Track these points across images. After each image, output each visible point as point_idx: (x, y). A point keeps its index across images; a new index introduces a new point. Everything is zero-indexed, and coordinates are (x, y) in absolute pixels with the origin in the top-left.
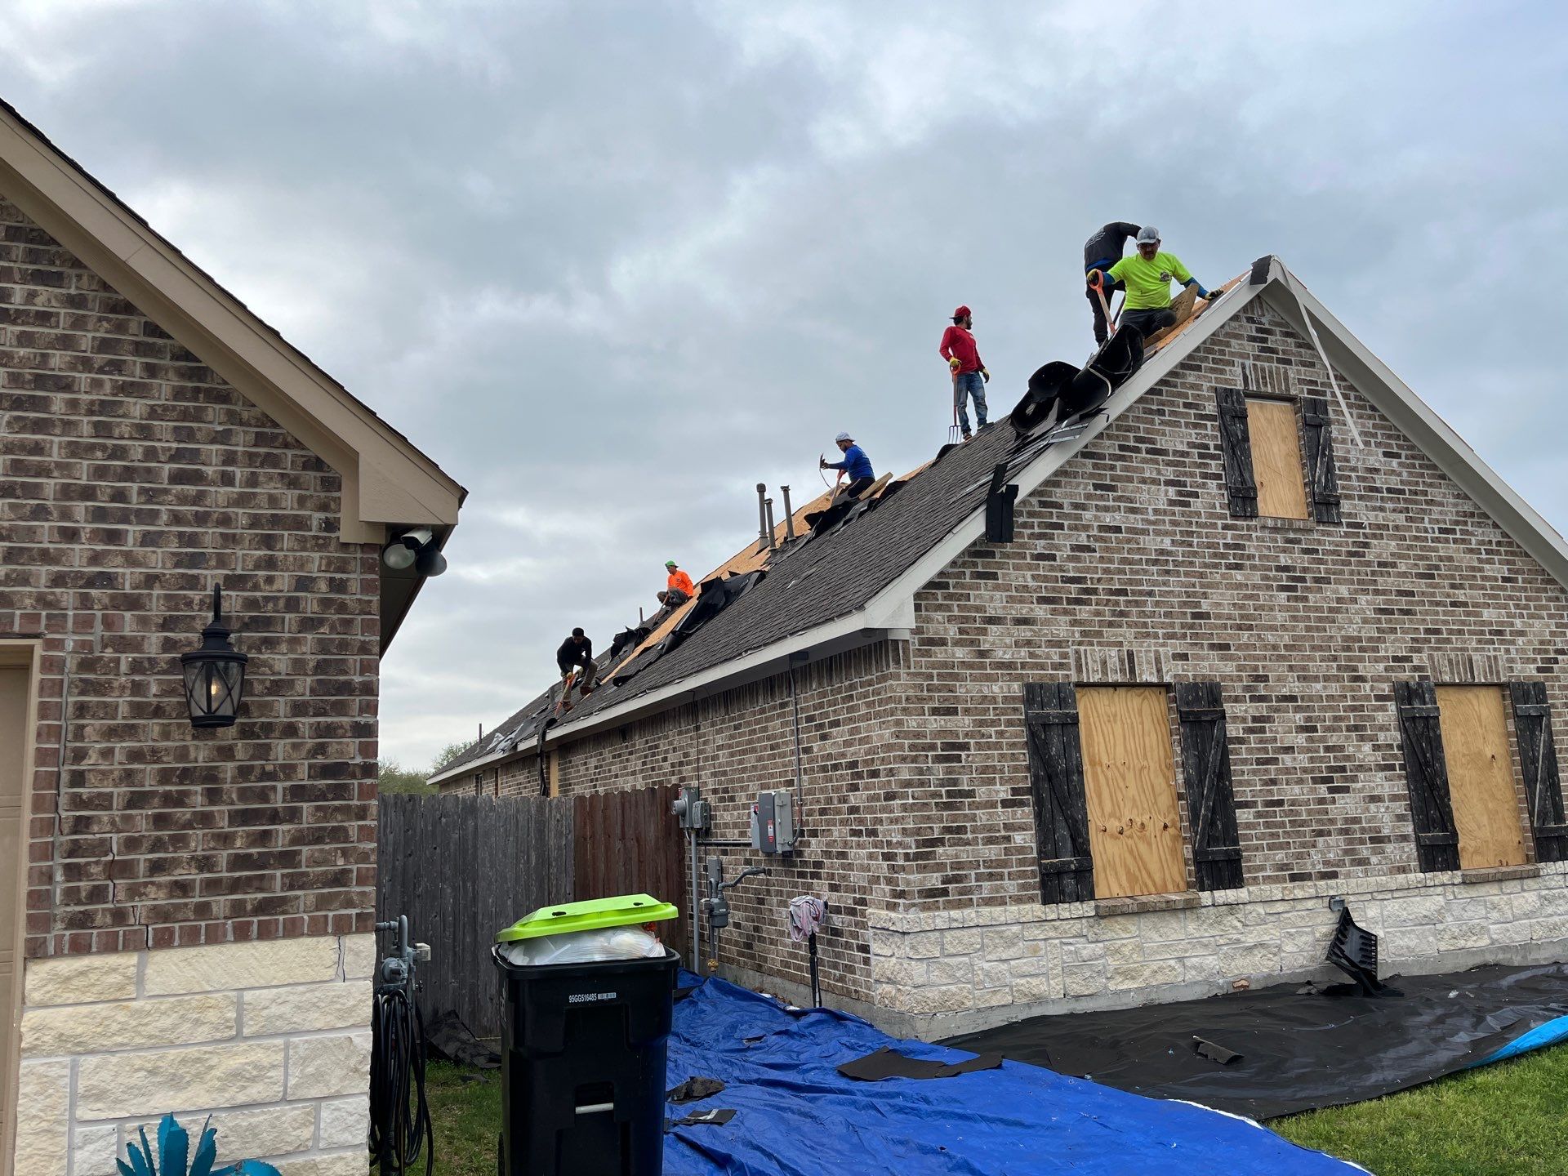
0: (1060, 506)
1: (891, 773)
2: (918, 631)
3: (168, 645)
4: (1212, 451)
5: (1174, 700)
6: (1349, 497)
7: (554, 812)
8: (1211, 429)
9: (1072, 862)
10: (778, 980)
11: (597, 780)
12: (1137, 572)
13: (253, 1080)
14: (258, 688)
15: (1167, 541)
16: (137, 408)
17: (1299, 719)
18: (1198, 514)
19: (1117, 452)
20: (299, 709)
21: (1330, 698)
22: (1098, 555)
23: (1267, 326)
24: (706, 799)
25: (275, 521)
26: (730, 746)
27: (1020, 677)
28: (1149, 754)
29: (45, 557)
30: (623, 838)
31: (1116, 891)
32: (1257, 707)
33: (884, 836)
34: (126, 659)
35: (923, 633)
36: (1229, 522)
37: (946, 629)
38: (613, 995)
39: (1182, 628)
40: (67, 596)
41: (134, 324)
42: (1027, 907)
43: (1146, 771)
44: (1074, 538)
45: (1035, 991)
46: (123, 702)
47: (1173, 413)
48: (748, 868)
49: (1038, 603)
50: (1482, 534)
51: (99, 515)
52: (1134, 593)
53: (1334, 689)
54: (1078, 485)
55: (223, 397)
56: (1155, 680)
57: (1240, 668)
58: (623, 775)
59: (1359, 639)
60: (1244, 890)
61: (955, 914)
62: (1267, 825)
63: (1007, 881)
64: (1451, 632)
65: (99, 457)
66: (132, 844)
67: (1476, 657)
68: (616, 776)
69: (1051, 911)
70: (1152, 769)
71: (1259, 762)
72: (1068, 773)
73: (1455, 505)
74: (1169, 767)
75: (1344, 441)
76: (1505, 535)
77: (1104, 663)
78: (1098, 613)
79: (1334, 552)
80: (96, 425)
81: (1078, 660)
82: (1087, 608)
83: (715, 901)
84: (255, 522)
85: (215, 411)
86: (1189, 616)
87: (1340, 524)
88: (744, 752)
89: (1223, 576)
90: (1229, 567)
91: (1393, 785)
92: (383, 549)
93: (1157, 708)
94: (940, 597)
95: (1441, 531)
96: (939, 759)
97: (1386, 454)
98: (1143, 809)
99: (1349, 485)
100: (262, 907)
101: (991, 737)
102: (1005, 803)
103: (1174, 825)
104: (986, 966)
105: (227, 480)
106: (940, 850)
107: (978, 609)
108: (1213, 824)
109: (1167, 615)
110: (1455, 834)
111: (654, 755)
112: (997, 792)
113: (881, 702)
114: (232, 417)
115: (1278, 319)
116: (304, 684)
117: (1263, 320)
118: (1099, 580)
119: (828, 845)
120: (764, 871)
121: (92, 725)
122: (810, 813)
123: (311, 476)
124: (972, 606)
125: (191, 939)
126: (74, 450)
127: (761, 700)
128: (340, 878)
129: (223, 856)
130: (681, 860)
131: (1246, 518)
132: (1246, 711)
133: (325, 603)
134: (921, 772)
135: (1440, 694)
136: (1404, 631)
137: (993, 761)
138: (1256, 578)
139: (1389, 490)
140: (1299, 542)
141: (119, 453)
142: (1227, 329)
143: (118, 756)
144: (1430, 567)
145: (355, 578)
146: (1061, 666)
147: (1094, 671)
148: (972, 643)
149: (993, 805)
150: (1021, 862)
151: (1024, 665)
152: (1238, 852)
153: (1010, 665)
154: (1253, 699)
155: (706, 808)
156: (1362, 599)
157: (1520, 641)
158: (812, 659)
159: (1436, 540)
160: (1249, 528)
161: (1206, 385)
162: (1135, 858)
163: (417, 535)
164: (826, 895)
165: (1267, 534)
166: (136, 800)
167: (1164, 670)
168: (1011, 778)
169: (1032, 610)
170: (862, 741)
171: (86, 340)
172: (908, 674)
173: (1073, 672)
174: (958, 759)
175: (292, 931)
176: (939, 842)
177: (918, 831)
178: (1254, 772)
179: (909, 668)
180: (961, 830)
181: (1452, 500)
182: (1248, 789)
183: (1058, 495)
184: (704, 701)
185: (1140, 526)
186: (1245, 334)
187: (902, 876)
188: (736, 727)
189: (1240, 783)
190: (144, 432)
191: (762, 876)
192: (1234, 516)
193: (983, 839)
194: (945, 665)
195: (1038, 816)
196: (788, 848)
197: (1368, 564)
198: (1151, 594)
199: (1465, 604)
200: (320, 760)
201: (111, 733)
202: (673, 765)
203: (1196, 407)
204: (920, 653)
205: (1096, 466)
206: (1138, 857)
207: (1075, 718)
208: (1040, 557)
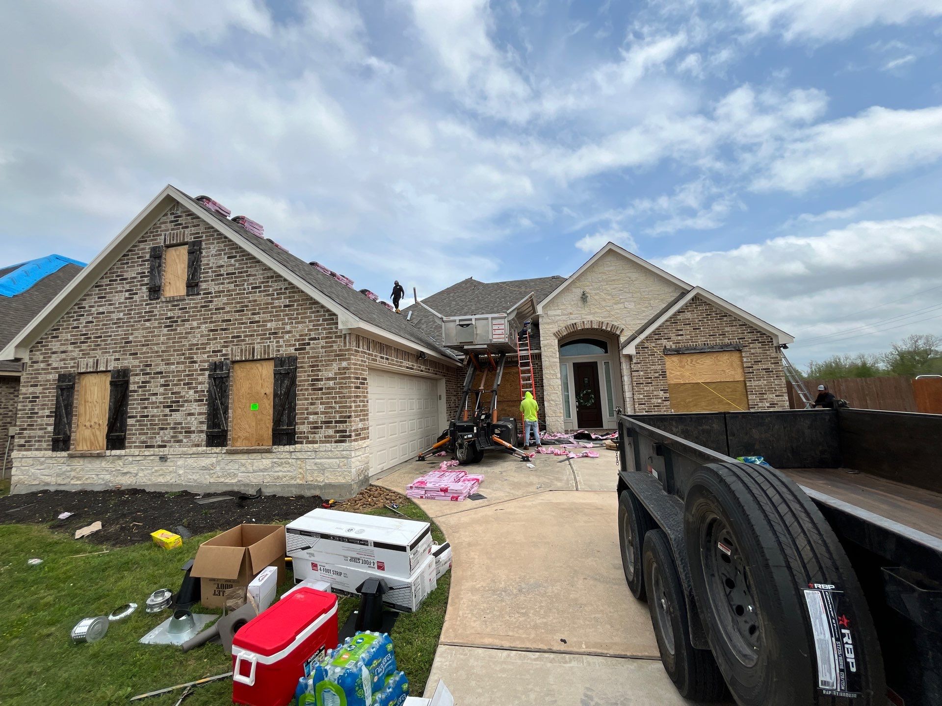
6: (205, 281)
8: (147, 265)
9: (61, 437)
12: (107, 328)
15: (122, 314)
17: (162, 381)
18: (136, 301)
21: (178, 371)
22: (94, 324)
32: (145, 377)
36: (148, 302)
39: (120, 348)
42: (48, 452)
45: (46, 481)
56: (105, 369)
57: (140, 362)
59: (197, 345)
60: (124, 451)
62: (140, 425)
63: (43, 443)
67: (257, 346)
69: (55, 454)
71: (141, 400)
72: (67, 406)
73: (262, 274)
75: (208, 256)
77: (87, 365)
78: (90, 346)
79: (196, 307)
81: (78, 365)
87: (198, 294)
91: (200, 408)
95: (253, 288)
97: (228, 258)
99: (207, 276)
102: (47, 416)
110: (226, 430)
117: (178, 212)
131: (155, 299)
136: (221, 338)
139: (227, 274)
140: (179, 305)
144: (243, 307)
146: (73, 367)
152: (125, 436)
154: (144, 374)
159: (249, 293)
160: (157, 303)
161: (148, 247)
167: (109, 365)
173: (76, 369)
181: (261, 272)
185: (112, 310)
192: (151, 300)
195: (56, 421)
199: (258, 322)
203: (142, 257)
204: (31, 366)
205: (99, 290)
206: (95, 436)
207: (72, 386)
208: (74, 328)
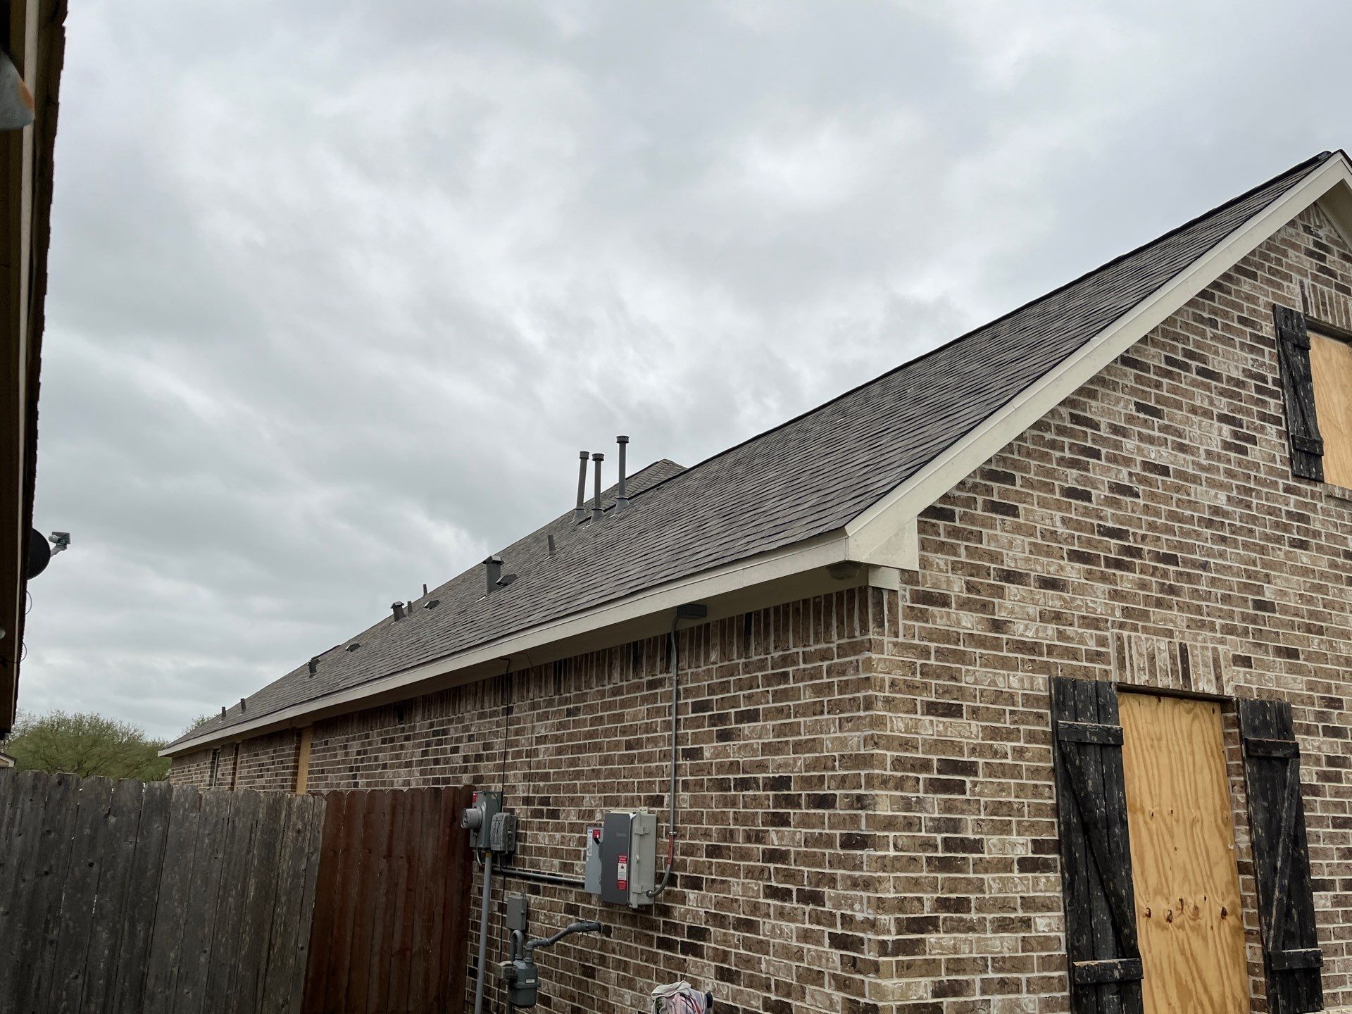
0: (1096, 426)
1: (860, 802)
2: (908, 576)
4: (1270, 386)
5: (1236, 723)
7: (294, 818)
9: (1115, 966)
11: (358, 769)
12: (1187, 534)
15: (1222, 496)
18: (1257, 466)
19: (1163, 365)
22: (1141, 502)
23: (1324, 242)
24: (512, 811)
26: (557, 739)
27: (1045, 667)
28: (1201, 801)
30: (389, 855)
32: (1331, 744)
33: (838, 906)
35: (917, 583)
36: (1291, 483)
37: (948, 582)
39: (1244, 620)
43: (1198, 825)
44: (1113, 474)
47: (1227, 327)
48: (574, 921)
49: (1070, 560)
52: (1186, 562)
54: (1118, 401)
56: (1213, 690)
57: (1312, 686)
58: (393, 766)
62: (1347, 916)
63: (1024, 995)
68: (385, 766)
70: (1205, 823)
71: (1336, 823)
72: (1109, 823)
74: (1226, 822)
77: (1152, 658)
78: (1143, 585)
81: (1120, 650)
82: (1131, 575)
83: (521, 965)
86: (1250, 604)
88: (580, 749)
89: (1287, 555)
90: (1293, 543)
93: (1211, 733)
94: (942, 531)
96: (935, 786)
98: (1197, 884)
101: (1005, 756)
102: (1026, 865)
103: (1234, 912)
106: (931, 938)
107: (995, 557)
108: (1288, 914)
109: (1226, 599)
111: (439, 743)
112: (1014, 845)
113: (843, 687)
115: (1334, 236)
117: (1321, 233)
118: (1144, 537)
119: (719, 904)
120: (598, 928)
122: (689, 851)
124: (986, 552)
127: (616, 675)
130: (467, 891)
132: (1319, 748)
134: (907, 805)
137: (1009, 795)
138: (1323, 565)
142: (1283, 235)
146: (1096, 657)
147: (1140, 669)
148: (985, 607)
149: (1005, 866)
150: (1046, 963)
151: (1051, 650)
153: (1033, 648)
154: (1326, 731)
155: (513, 823)
158: (711, 618)
160: (1313, 495)
161: (1262, 299)
162: (1187, 961)
164: (710, 983)
165: (1332, 506)
167: (1225, 678)
168: (1032, 825)
169: (1062, 568)
170: (798, 747)
172: (895, 644)
173: (1113, 667)
174: (960, 788)
176: (931, 924)
177: (901, 904)
178: (1331, 838)
179: (897, 635)
180: (962, 905)
182: (1324, 862)
183: (1094, 410)
184: (524, 674)
185: (1190, 471)
186: (1303, 245)
187: (869, 979)
188: (570, 713)
189: (1318, 854)
191: (594, 935)
192: (1297, 476)
193: (992, 922)
194: (946, 636)
196: (646, 901)
198: (1205, 566)
202: (466, 759)
203: (1252, 324)
204: (913, 614)
205: (1138, 379)
206: (1191, 959)
207: (1118, 737)
208: (1071, 493)
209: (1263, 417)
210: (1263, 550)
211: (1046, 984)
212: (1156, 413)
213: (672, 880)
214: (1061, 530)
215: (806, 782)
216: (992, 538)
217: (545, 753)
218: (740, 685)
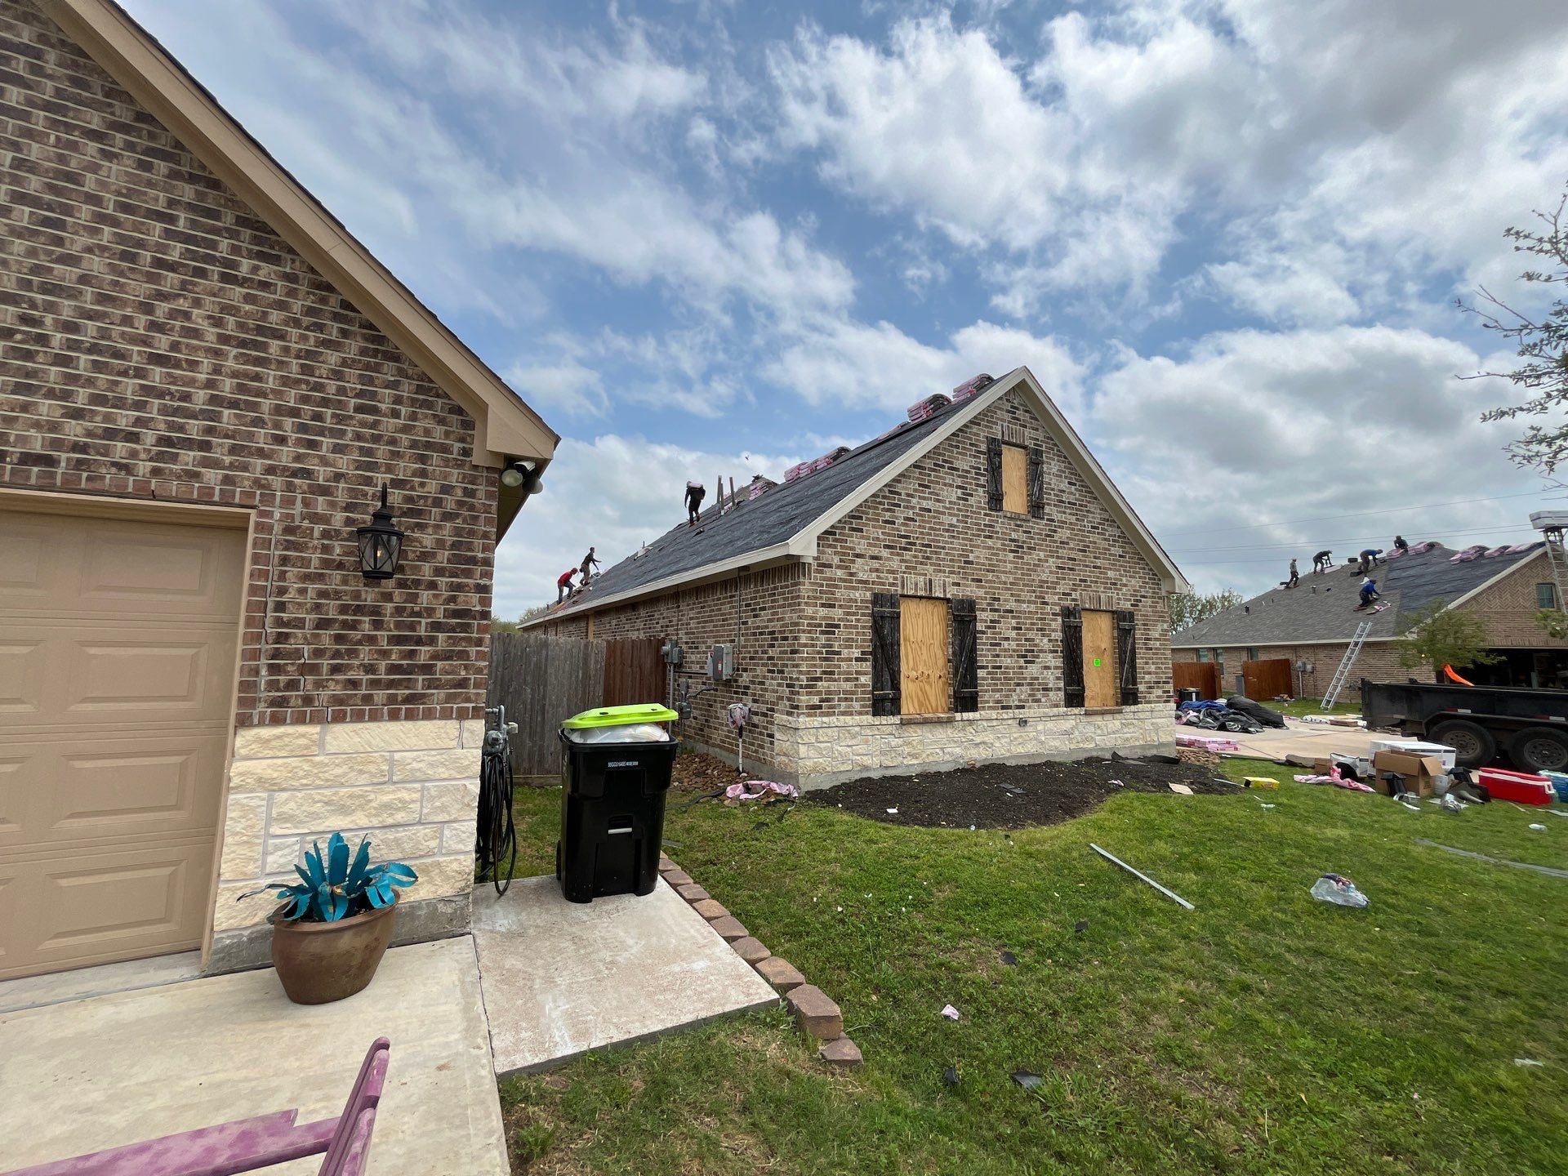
0: (899, 494)
1: (796, 638)
2: (816, 559)
3: (349, 522)
4: (982, 472)
5: (951, 608)
6: (1048, 504)
7: (594, 649)
8: (983, 459)
9: (890, 694)
10: (717, 750)
11: (616, 632)
13: (399, 809)
14: (411, 556)
15: (955, 519)
16: (333, 358)
17: (1014, 623)
18: (972, 506)
19: (932, 467)
20: (439, 572)
21: (1030, 612)
22: (917, 524)
23: (1016, 405)
24: (681, 647)
25: (428, 446)
26: (697, 618)
27: (871, 589)
28: (935, 637)
29: (261, 453)
30: (632, 666)
31: (912, 710)
33: (788, 674)
34: (318, 529)
35: (820, 560)
37: (833, 559)
38: (636, 763)
40: (277, 482)
41: (334, 300)
42: (864, 717)
43: (933, 646)
44: (906, 513)
45: (865, 764)
46: (315, 557)
47: (964, 448)
48: (704, 687)
49: (884, 548)
50: (1111, 531)
51: (303, 428)
52: (935, 547)
53: (1032, 608)
54: (910, 483)
55: (396, 358)
57: (986, 593)
58: (632, 631)
59: (1047, 582)
60: (978, 713)
61: (825, 719)
62: (992, 679)
64: (1091, 582)
65: (303, 390)
66: (318, 653)
67: (1102, 596)
68: (628, 631)
69: (877, 720)
70: (936, 645)
71: (991, 645)
72: (892, 645)
73: (1100, 514)
74: (945, 644)
75: (1049, 474)
76: (1122, 532)
77: (916, 584)
78: (915, 557)
79: (1040, 534)
80: (302, 366)
81: (903, 582)
82: (910, 553)
83: (684, 704)
84: (414, 445)
85: (389, 367)
86: (963, 562)
87: (1043, 519)
88: (706, 622)
89: (982, 542)
90: (985, 537)
91: (1056, 661)
92: (501, 472)
93: (942, 612)
94: (831, 540)
95: (1092, 527)
96: (822, 632)
97: (1070, 483)
98: (930, 666)
99: (1049, 498)
100: (408, 699)
101: (852, 622)
102: (857, 659)
103: (945, 676)
104: (840, 749)
105: (395, 414)
106: (820, 683)
107: (852, 549)
108: (965, 677)
109: (951, 560)
110: (1084, 688)
111: (650, 620)
112: (853, 653)
113: (792, 598)
114: (401, 372)
115: (1022, 402)
116: (443, 556)
118: (917, 538)
119: (753, 677)
120: (714, 689)
121: (292, 572)
122: (744, 658)
123: (454, 418)
124: (848, 547)
125: (359, 717)
126: (286, 381)
127: (718, 593)
128: (463, 683)
129: (383, 665)
130: (664, 679)
131: (996, 510)
132: (987, 617)
133: (460, 504)
134: (812, 639)
135: (1083, 614)
136: (1070, 580)
137: (853, 635)
138: (999, 544)
139: (1069, 503)
140: (1022, 526)
141: (319, 387)
142: (995, 404)
143: (310, 593)
144: (1085, 546)
145: (481, 489)
146: (893, 585)
147: (910, 589)
148: (846, 568)
149: (850, 660)
150: (863, 692)
151: (873, 583)
152: (977, 693)
153: (866, 582)
154: (991, 610)
155: (681, 652)
156: (1051, 560)
157: (1124, 589)
158: (752, 571)
159: (1089, 532)
160: (997, 516)
161: (982, 434)
163: (525, 464)
164: (750, 704)
165: (1006, 521)
166: (323, 624)
168: (862, 645)
169: (880, 552)
170: (778, 620)
171: (297, 306)
172: (810, 583)
174: (834, 633)
175: (429, 715)
176: (820, 679)
177: (808, 672)
178: (989, 650)
179: (810, 579)
180: (832, 673)
181: (1099, 511)
182: (984, 659)
183: (899, 488)
184: (684, 592)
186: (1005, 408)
187: (797, 697)
188: (702, 608)
189: (981, 655)
190: (337, 375)
191: (712, 692)
192: (990, 509)
193: (843, 678)
194: (831, 579)
195: (874, 667)
196: (729, 677)
197: (1055, 542)
198: (944, 548)
199: (1099, 568)
200: (452, 606)
201: (306, 578)
202: (662, 627)
203: (976, 446)
204: (817, 571)
205: (920, 473)
206: (924, 693)
207: (899, 614)
208: (886, 522)
209: (977, 485)
210: (971, 540)
211: (863, 699)
212: (928, 487)
213: (738, 670)
214: (881, 537)
215: (780, 632)
216: (852, 542)
217: (693, 624)
218: (761, 597)
